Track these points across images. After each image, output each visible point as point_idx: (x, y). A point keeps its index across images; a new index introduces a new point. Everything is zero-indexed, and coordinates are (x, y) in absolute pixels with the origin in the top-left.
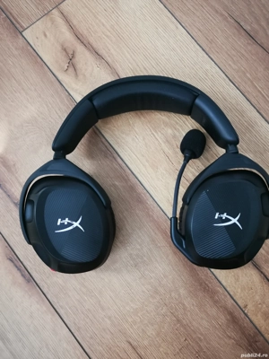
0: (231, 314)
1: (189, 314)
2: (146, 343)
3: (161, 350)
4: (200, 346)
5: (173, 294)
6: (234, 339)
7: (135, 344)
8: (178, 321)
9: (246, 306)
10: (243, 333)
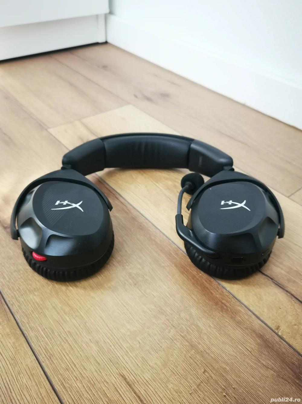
0: (261, 336)
1: (205, 337)
2: (147, 376)
3: (170, 386)
4: (226, 380)
5: (183, 315)
6: (272, 369)
7: (130, 378)
8: (192, 346)
9: (278, 328)
10: (283, 361)
